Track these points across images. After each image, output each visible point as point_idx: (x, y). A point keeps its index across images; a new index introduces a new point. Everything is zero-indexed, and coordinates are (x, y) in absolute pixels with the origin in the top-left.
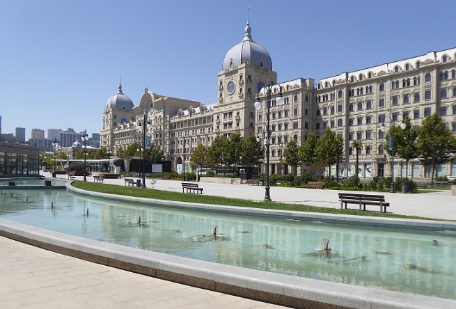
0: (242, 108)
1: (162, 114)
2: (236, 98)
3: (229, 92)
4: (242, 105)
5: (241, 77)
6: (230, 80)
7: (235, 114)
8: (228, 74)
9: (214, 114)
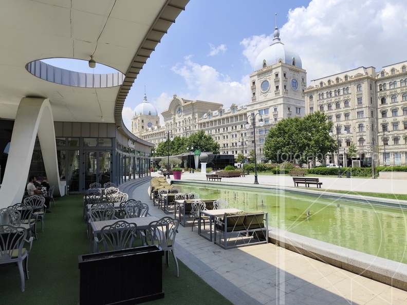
0: (280, 104)
1: (191, 116)
2: (271, 95)
3: (263, 90)
4: (281, 101)
5: (277, 75)
6: (263, 79)
7: (271, 110)
8: (260, 74)
9: (248, 112)
